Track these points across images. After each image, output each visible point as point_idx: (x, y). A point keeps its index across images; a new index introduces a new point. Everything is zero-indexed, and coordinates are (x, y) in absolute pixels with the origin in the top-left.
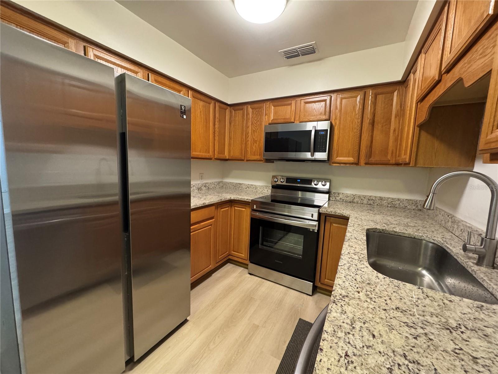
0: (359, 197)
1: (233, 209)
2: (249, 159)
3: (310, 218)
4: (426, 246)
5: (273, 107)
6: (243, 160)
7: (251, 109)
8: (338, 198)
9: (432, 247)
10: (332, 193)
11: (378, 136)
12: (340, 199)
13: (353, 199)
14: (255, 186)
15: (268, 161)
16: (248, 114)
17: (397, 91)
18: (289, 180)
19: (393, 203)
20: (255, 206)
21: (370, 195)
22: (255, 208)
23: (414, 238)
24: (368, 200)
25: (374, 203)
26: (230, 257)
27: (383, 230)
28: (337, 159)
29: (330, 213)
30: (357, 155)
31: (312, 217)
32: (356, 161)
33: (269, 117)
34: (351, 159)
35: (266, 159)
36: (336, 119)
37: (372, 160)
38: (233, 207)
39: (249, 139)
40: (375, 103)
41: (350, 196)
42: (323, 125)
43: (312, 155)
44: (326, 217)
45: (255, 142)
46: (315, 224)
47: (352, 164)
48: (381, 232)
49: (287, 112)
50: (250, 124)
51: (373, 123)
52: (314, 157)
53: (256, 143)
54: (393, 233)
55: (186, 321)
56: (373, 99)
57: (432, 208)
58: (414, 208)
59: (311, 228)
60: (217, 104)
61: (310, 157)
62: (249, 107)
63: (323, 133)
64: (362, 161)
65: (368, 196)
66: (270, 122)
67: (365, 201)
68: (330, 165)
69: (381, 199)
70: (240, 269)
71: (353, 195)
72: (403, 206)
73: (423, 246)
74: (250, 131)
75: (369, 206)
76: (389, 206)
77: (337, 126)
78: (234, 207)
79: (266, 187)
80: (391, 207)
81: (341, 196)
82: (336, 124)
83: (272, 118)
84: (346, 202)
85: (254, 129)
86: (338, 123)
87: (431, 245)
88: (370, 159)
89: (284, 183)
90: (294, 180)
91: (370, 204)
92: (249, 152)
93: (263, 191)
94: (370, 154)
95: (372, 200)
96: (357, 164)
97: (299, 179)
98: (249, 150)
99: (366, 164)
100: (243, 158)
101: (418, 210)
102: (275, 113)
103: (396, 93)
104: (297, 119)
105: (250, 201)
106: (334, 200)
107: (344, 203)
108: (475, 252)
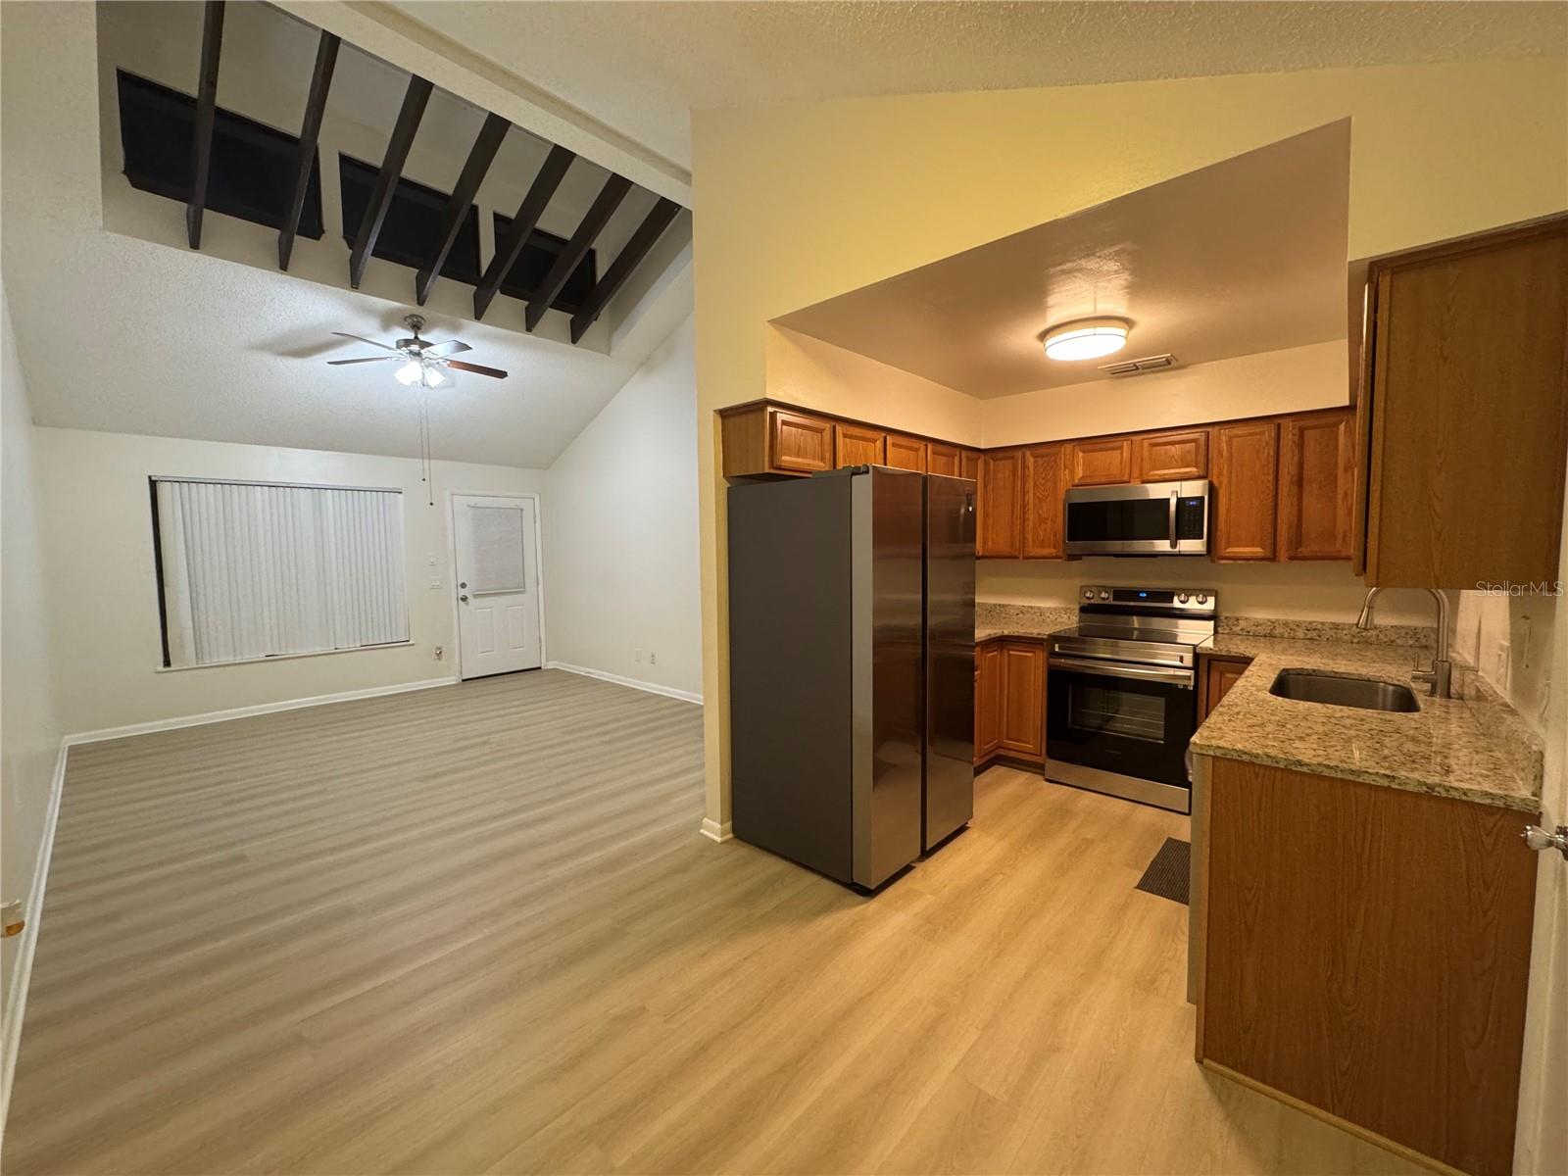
0: (1286, 624)
1: (1006, 654)
2: (1031, 554)
3: (1178, 663)
4: (1385, 691)
5: (1081, 454)
6: (1016, 557)
7: (1032, 459)
8: (1235, 629)
9: (1394, 692)
10: (1222, 618)
11: (1313, 506)
12: (1242, 630)
13: (1271, 630)
14: (1039, 608)
15: (1071, 557)
16: (1025, 466)
17: (1344, 424)
18: (1119, 593)
19: (1363, 634)
20: (1057, 646)
21: (1310, 619)
22: (1057, 650)
23: (1369, 680)
24: (1308, 630)
25: (1320, 636)
26: (1002, 752)
27: (1314, 671)
28: (1228, 550)
29: (1219, 653)
30: (1269, 542)
31: (1181, 661)
32: (1269, 554)
33: (1072, 472)
34: (1258, 550)
35: (1069, 555)
36: (1220, 474)
37: (1303, 551)
38: (1005, 651)
39: (1031, 516)
40: (1301, 446)
41: (1264, 623)
42: (1193, 489)
43: (1174, 545)
44: (1209, 661)
45: (1042, 520)
46: (1188, 674)
47: (1262, 559)
48: (1310, 675)
49: (1112, 461)
50: (1030, 485)
51: (1300, 482)
52: (1177, 549)
53: (1046, 524)
54: (1333, 674)
55: (962, 829)
56: (1296, 438)
57: (1368, 627)
58: (1411, 642)
59: (1181, 683)
60: (964, 454)
61: (1169, 549)
62: (1028, 453)
63: (1194, 503)
64: (1283, 553)
65: (1304, 622)
66: (1076, 482)
67: (1300, 633)
68: (1213, 561)
69: (1336, 627)
70: (1023, 777)
71: (1269, 620)
72: (1386, 640)
73: (1380, 692)
74: (1031, 501)
75: (1307, 642)
76: (1355, 640)
77: (1223, 486)
78: (1009, 650)
79: (1066, 610)
80: (1358, 643)
81: (1242, 624)
82: (1221, 484)
83: (1081, 475)
84: (1254, 635)
85: (1041, 496)
86: (1225, 481)
87: (1391, 688)
88: (1300, 550)
89: (1111, 602)
90: (1133, 594)
91: (1311, 639)
92: (1031, 543)
93: (1059, 620)
94: (1297, 539)
95: (1315, 629)
96: (1272, 558)
97: (1142, 592)
98: (1030, 536)
99: (1292, 558)
100: (1017, 554)
101: (1421, 647)
102: (1087, 465)
103: (1342, 427)
104: (1136, 474)
105: (1045, 637)
106: (1228, 634)
107: (1251, 638)
108: (1426, 680)
